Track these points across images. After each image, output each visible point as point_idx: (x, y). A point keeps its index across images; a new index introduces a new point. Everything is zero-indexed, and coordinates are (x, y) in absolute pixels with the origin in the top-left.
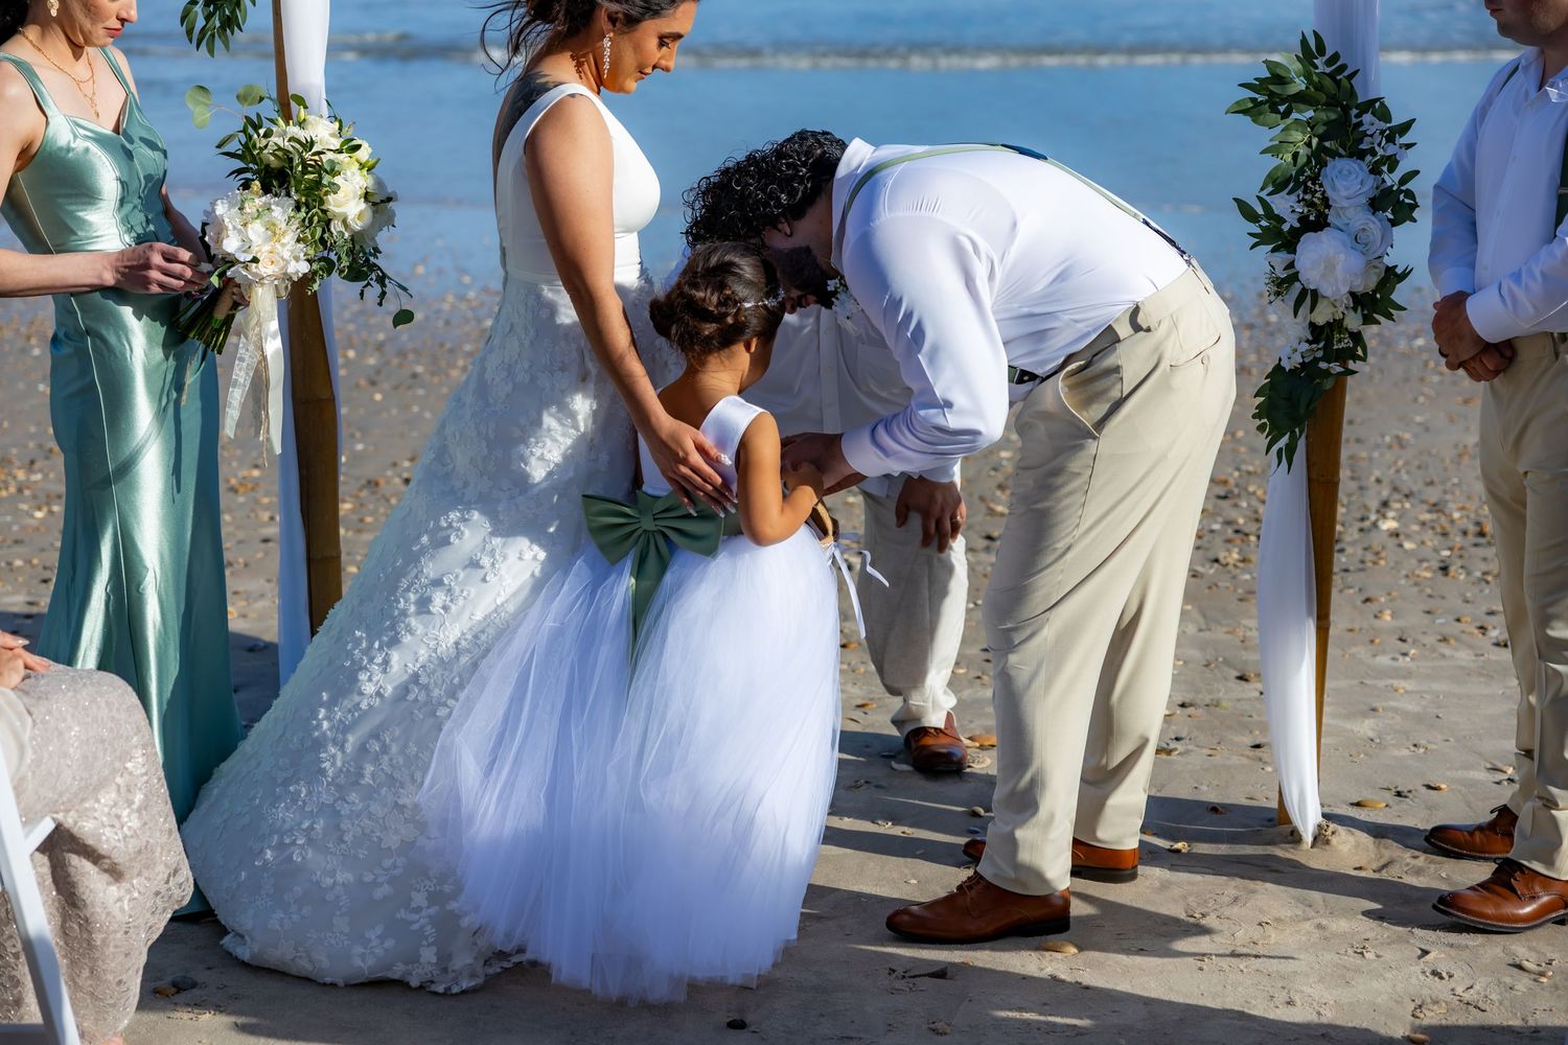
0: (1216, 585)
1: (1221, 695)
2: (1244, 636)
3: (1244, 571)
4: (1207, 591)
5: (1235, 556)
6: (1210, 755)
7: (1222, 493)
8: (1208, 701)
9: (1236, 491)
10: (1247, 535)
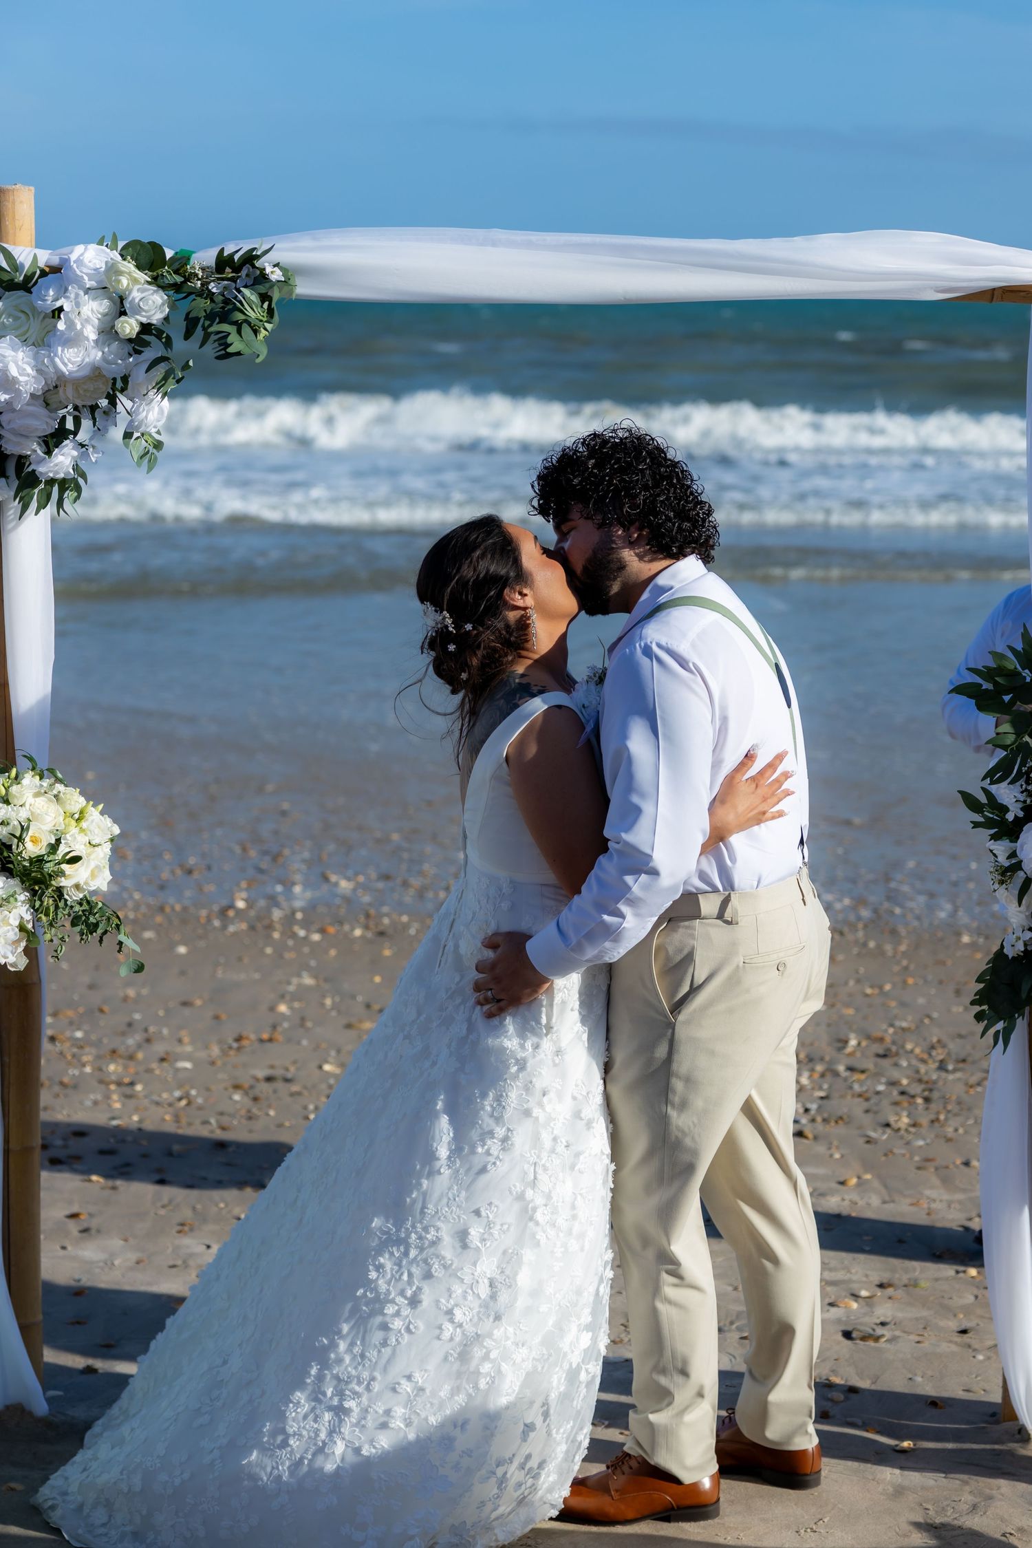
0: (891, 1152)
1: (917, 1273)
2: (929, 1208)
3: (918, 1136)
4: (883, 1158)
5: (905, 1120)
6: (918, 1342)
7: (881, 1052)
8: (905, 1281)
9: (894, 1049)
10: (913, 1097)
